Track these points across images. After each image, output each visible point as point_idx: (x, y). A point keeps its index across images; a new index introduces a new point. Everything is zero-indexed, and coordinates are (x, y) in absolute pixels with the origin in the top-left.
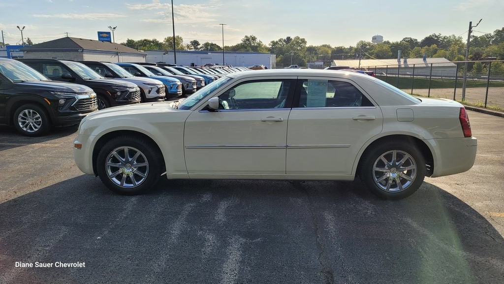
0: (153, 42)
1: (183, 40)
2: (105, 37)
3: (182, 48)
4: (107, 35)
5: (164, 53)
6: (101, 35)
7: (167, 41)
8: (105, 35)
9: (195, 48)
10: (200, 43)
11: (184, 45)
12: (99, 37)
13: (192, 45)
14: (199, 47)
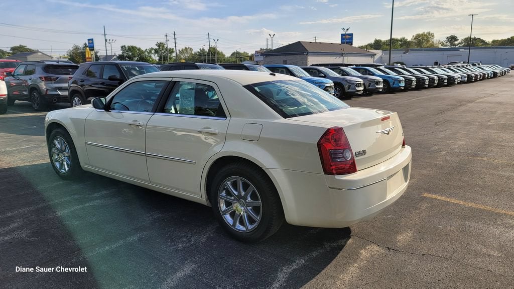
0: (401, 40)
1: (435, 35)
2: (347, 39)
3: (432, 45)
4: (350, 37)
5: (404, 51)
6: (344, 37)
7: (415, 39)
8: (348, 37)
9: (451, 45)
10: (458, 38)
11: (435, 42)
12: (342, 39)
13: (448, 41)
14: (456, 43)
